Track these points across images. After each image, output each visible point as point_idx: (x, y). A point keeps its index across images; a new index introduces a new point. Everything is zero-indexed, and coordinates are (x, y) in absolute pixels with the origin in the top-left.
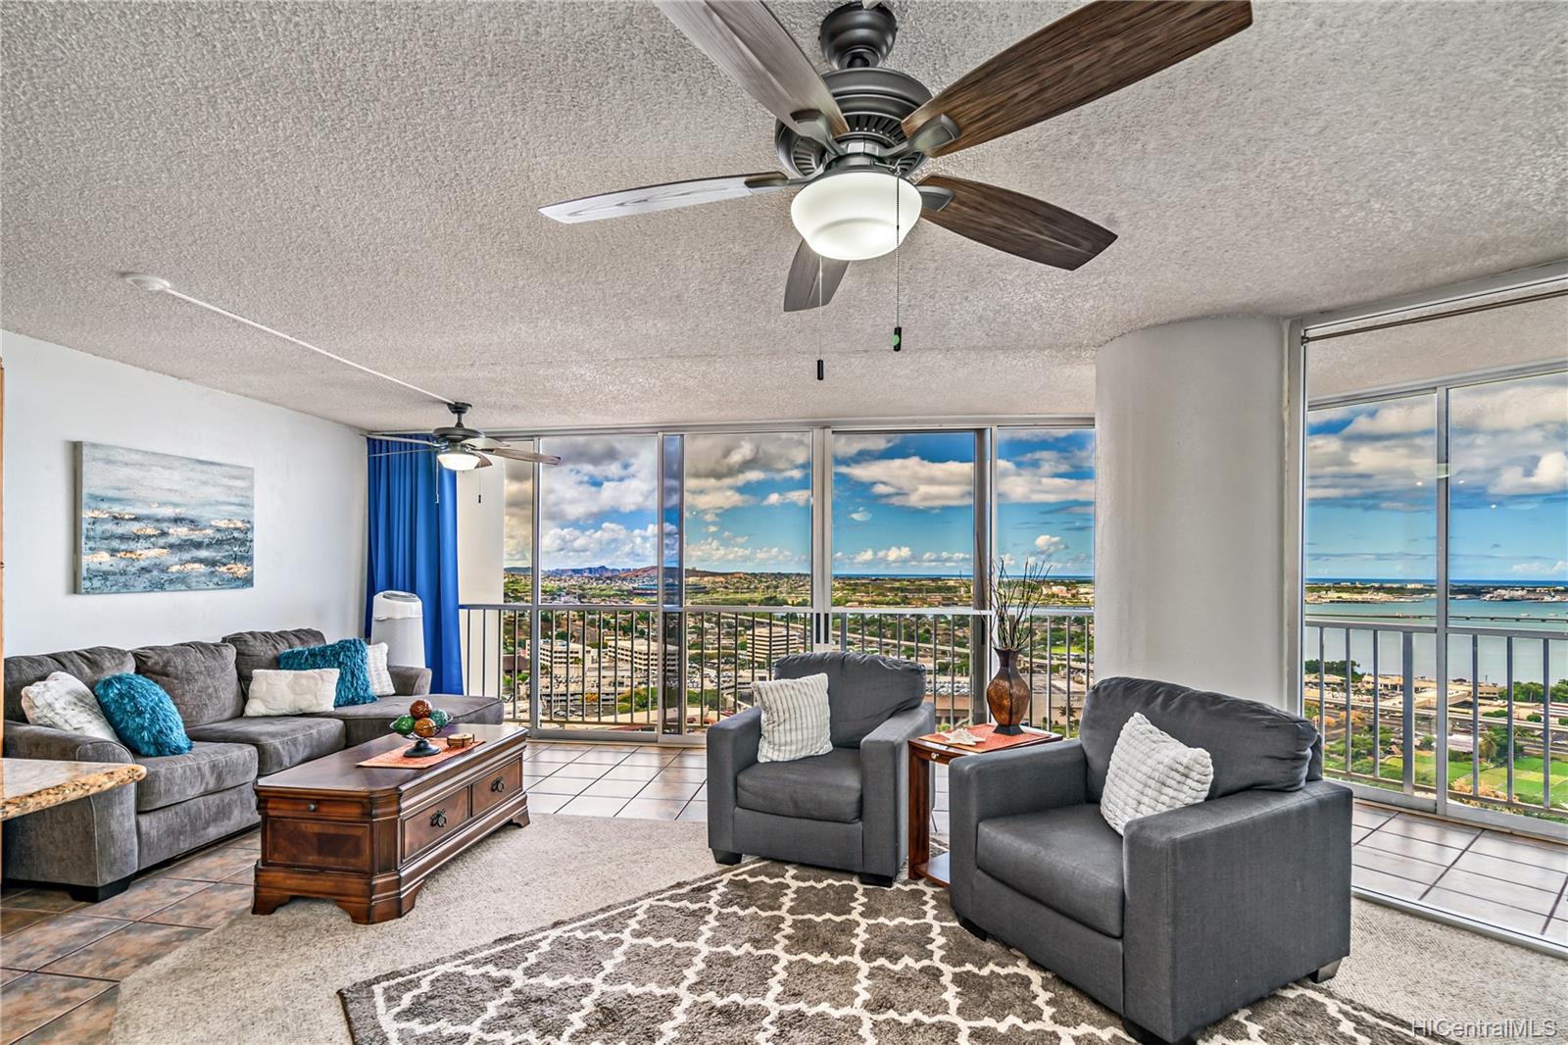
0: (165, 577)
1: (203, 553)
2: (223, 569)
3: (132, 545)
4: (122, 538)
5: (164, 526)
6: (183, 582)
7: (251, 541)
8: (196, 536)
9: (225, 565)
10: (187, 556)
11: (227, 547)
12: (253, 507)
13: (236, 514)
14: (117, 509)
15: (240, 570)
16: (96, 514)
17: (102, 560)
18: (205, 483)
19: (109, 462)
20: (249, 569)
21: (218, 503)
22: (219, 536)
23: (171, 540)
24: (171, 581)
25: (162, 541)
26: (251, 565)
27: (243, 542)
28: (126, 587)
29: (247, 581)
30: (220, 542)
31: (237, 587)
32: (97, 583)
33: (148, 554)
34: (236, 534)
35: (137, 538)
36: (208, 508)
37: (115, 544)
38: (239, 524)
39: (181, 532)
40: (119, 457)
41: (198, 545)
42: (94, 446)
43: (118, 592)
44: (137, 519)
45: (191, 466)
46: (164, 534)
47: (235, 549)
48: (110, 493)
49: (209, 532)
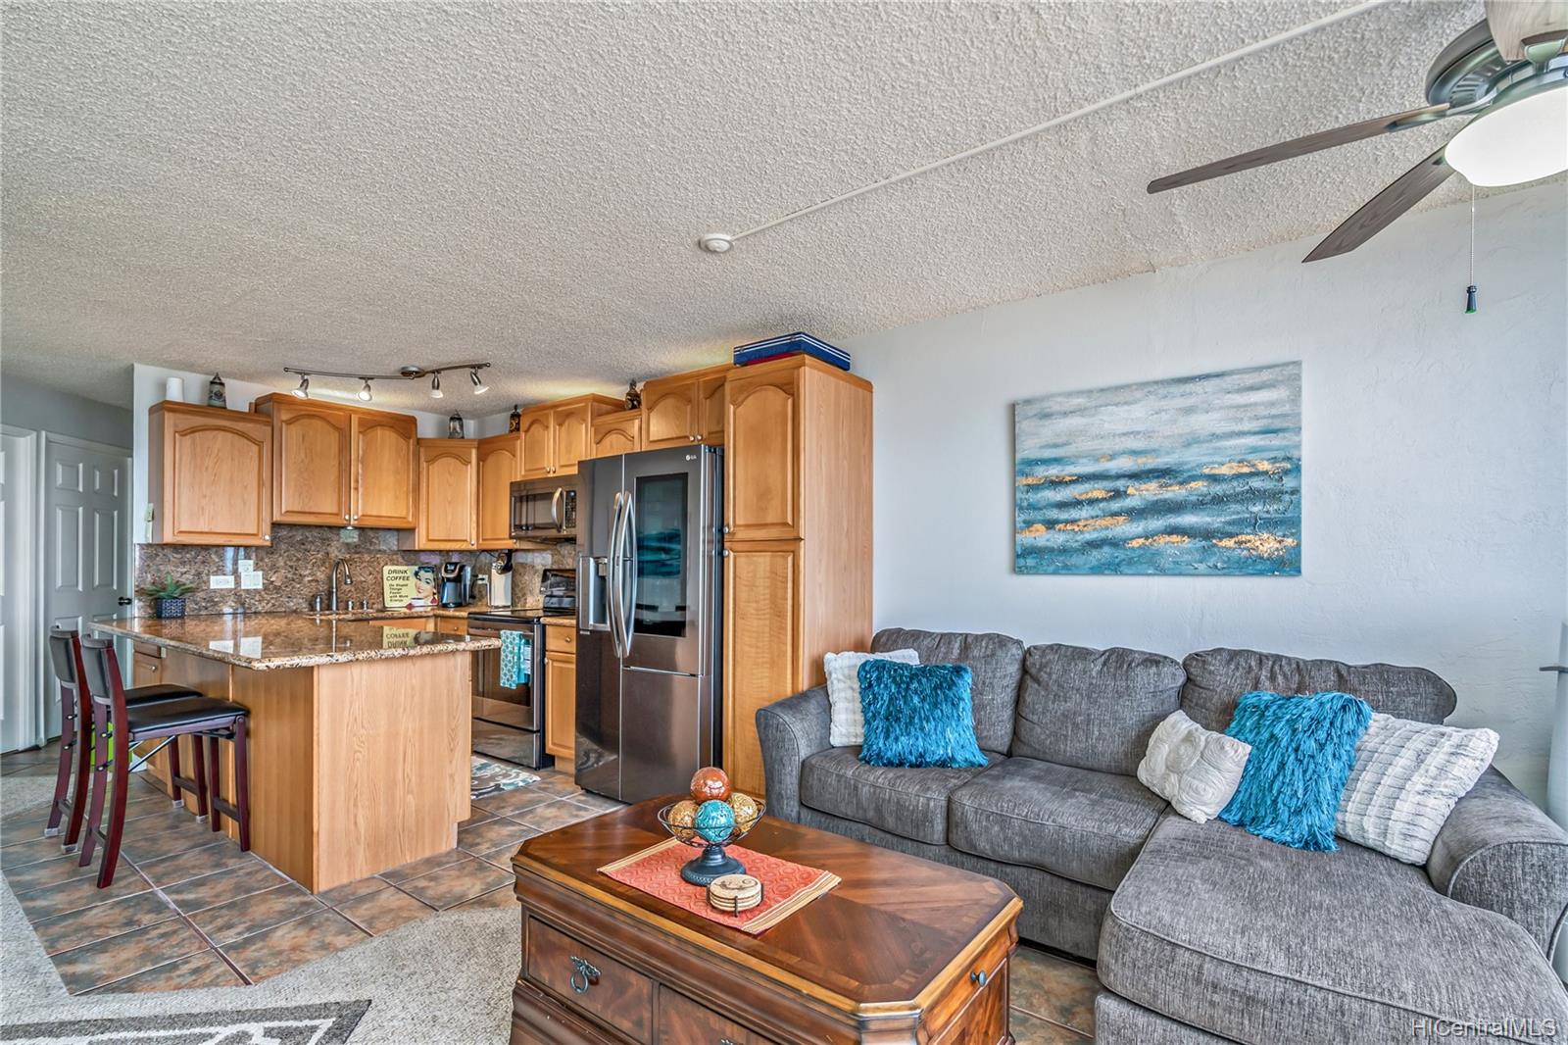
0: (1121, 554)
1: (1188, 519)
2: (1229, 543)
3: (1074, 514)
4: (1062, 505)
5: (1120, 484)
6: (1148, 563)
7: (1296, 491)
8: (1175, 492)
9: (1231, 536)
10: (1156, 523)
11: (1234, 507)
12: (1298, 430)
13: (1254, 450)
14: (1053, 471)
15: (1267, 544)
16: (1030, 481)
18: (1189, 411)
19: (1046, 416)
20: (1289, 541)
21: (1215, 436)
22: (1218, 489)
23: (1128, 503)
24: (1130, 562)
25: (1115, 506)
26: (1297, 535)
27: (1274, 496)
28: (1068, 570)
29: (1287, 565)
30: (1219, 501)
31: (1261, 573)
32: (1030, 562)
34: (1256, 483)
35: (1077, 503)
36: (1195, 449)
37: (1054, 514)
38: (1265, 466)
39: (1151, 491)
40: (1056, 408)
41: (1176, 507)
42: (1028, 402)
43: (1055, 573)
44: (1081, 479)
45: (1162, 391)
46: (1118, 494)
47: (1255, 509)
48: (1048, 454)
49: (1199, 486)
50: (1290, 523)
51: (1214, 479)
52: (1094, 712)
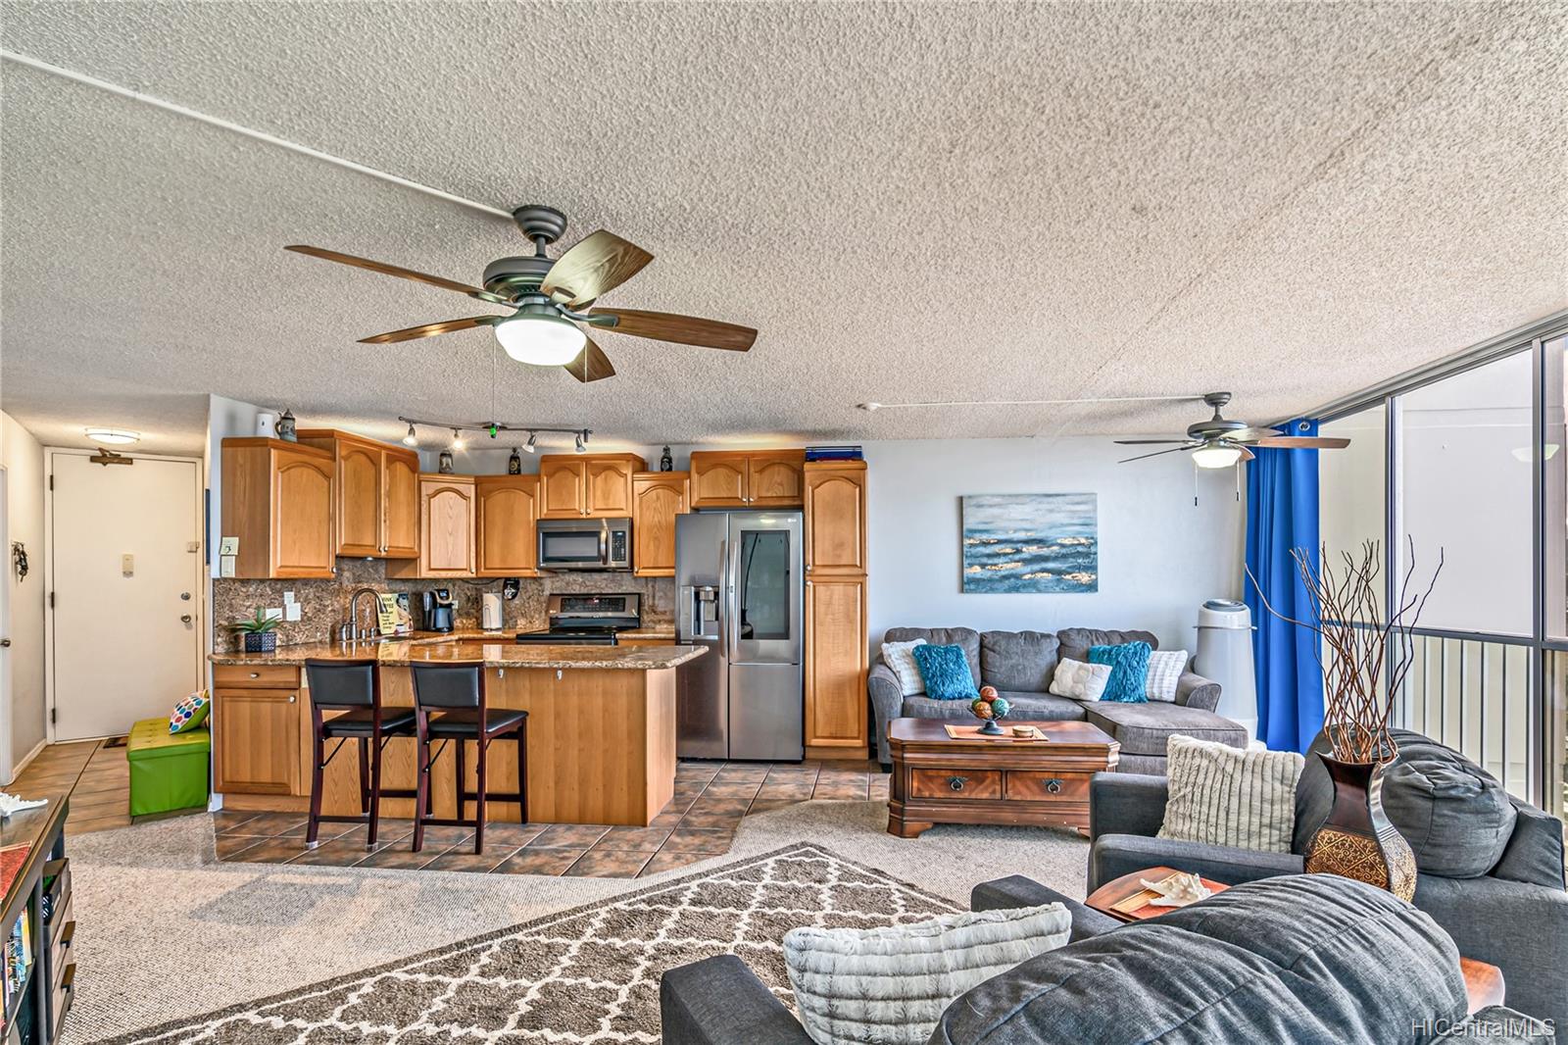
0: (1020, 583)
1: (1051, 565)
2: (1068, 577)
3: (996, 560)
4: (989, 556)
5: (1019, 546)
6: (1033, 586)
7: (1096, 554)
8: (1045, 551)
9: (1070, 573)
10: (1036, 567)
11: (1071, 560)
12: (1096, 525)
13: (1079, 533)
14: (985, 537)
15: (1084, 578)
16: (972, 541)
17: (976, 571)
18: (1051, 511)
19: (980, 506)
20: (1093, 577)
21: (1063, 525)
22: (1064, 551)
23: (1023, 556)
24: (1024, 586)
25: (1017, 557)
26: (1096, 574)
27: (1087, 555)
28: (992, 590)
29: (1092, 587)
30: (1065, 556)
31: (1082, 591)
32: (972, 587)
33: (1007, 567)
34: (1080, 549)
35: (998, 555)
36: (1054, 530)
37: (985, 560)
38: (1083, 541)
39: (1033, 550)
40: (985, 502)
41: (1046, 559)
42: (970, 497)
43: (986, 592)
44: (999, 542)
45: (1039, 499)
46: (1019, 551)
47: (1080, 561)
48: (981, 527)
49: (1055, 548)
50: (1092, 568)
51: (1063, 546)
52: (1026, 664)
